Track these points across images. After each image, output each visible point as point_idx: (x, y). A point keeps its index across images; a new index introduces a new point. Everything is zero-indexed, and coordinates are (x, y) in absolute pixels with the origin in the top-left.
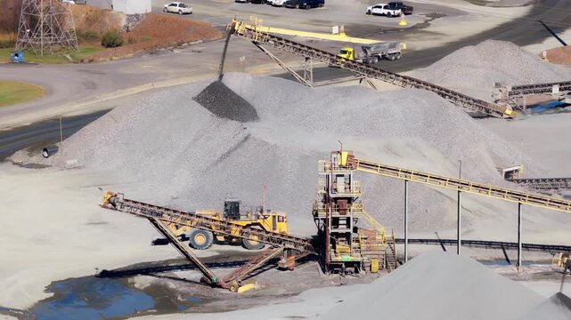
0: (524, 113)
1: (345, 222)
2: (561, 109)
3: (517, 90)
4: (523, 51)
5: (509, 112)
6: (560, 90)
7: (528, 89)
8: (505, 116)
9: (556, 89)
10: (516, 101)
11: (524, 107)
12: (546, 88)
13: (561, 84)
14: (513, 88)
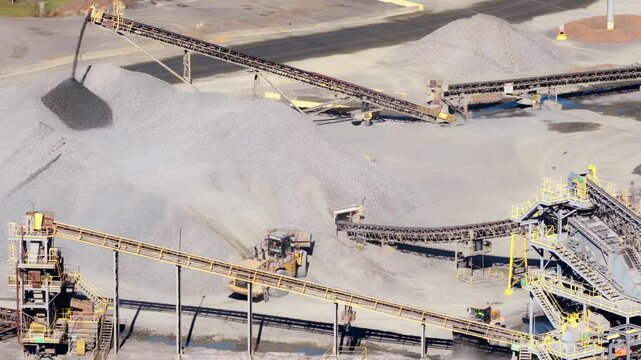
0: (464, 117)
1: (41, 296)
2: (518, 111)
3: (455, 90)
4: (515, 29)
5: (444, 115)
6: (515, 88)
7: (471, 88)
8: (438, 120)
9: (509, 88)
10: (454, 101)
11: (466, 108)
12: (498, 86)
13: (516, 82)
14: (450, 88)
